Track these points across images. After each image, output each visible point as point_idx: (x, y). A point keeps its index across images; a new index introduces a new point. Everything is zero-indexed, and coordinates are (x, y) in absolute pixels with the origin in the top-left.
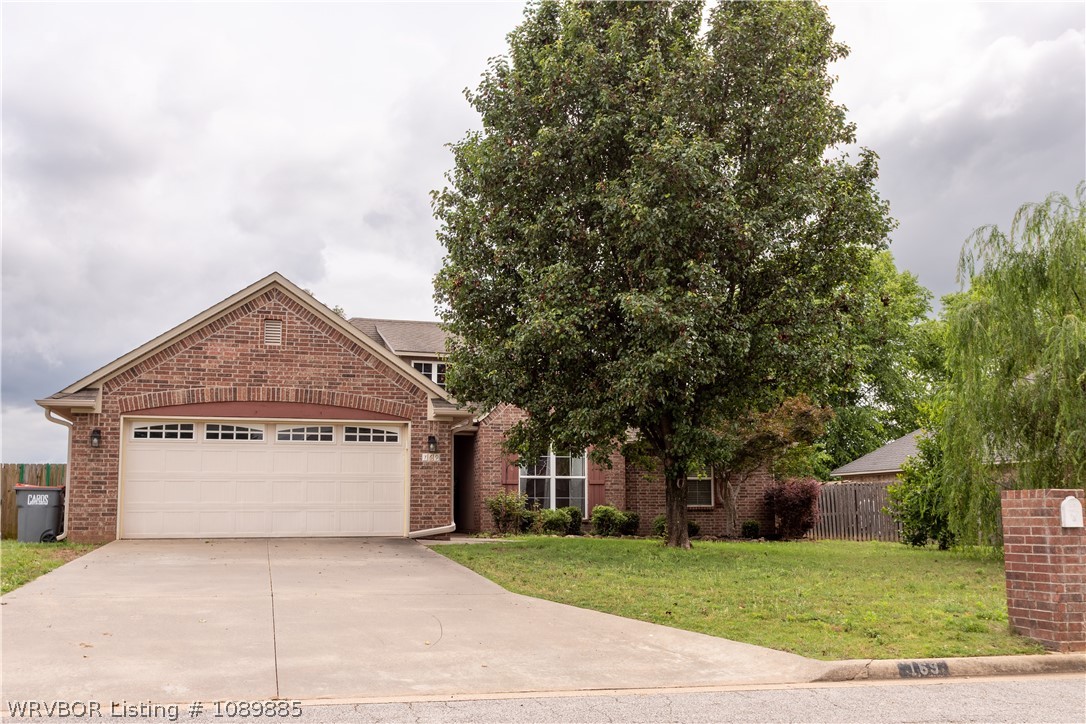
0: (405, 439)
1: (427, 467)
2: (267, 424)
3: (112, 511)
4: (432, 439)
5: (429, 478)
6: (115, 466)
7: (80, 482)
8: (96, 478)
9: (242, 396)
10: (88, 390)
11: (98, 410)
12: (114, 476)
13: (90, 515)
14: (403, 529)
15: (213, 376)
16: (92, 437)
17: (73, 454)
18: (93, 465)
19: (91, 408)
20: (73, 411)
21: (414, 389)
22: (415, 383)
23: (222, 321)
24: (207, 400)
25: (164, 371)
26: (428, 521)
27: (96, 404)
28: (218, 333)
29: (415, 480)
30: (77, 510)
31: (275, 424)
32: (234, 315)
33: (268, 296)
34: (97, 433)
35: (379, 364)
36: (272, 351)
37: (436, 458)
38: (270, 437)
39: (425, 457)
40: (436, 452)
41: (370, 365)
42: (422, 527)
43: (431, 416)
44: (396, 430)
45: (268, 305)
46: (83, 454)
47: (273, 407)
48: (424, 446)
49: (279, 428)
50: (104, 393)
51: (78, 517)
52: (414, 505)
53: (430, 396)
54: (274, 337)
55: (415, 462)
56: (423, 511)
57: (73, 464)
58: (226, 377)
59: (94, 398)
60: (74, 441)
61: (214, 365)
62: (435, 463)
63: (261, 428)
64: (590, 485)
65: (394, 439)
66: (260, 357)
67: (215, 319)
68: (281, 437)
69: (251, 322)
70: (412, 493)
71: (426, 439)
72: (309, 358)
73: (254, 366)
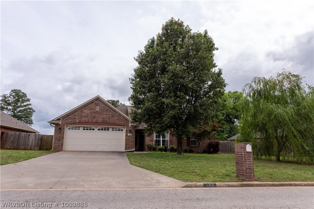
0: (125, 131)
1: (129, 136)
2: (96, 127)
3: (62, 145)
4: (130, 131)
5: (129, 139)
6: (63, 135)
7: (56, 139)
8: (59, 138)
9: (90, 121)
10: (59, 119)
11: (61, 124)
12: (63, 137)
13: (58, 146)
14: (123, 150)
15: (84, 117)
16: (59, 129)
17: (55, 133)
18: (59, 135)
19: (59, 123)
20: (55, 124)
21: (127, 120)
22: (127, 118)
23: (87, 105)
24: (83, 122)
25: (74, 116)
26: (129, 148)
27: (60, 122)
28: (86, 108)
29: (126, 139)
30: (55, 145)
31: (97, 127)
32: (89, 104)
33: (97, 100)
34: (60, 129)
35: (119, 114)
36: (97, 111)
37: (131, 135)
38: (96, 130)
39: (129, 134)
40: (131, 133)
41: (117, 115)
42: (128, 149)
43: (130, 126)
44: (123, 128)
45: (96, 102)
46: (57, 133)
47: (97, 123)
48: (129, 132)
49: (98, 128)
50: (62, 120)
51: (55, 146)
52: (126, 145)
53: (130, 121)
54: (98, 109)
55: (126, 135)
56: (128, 146)
57: (55, 135)
58: (87, 117)
59: (60, 121)
60: (55, 130)
61: (85, 114)
62: (131, 136)
63: (94, 128)
64: (169, 141)
65: (123, 130)
66: (94, 113)
67: (85, 105)
68: (98, 130)
69: (93, 105)
70: (126, 142)
71: (129, 130)
72: (105, 113)
73: (93, 115)
